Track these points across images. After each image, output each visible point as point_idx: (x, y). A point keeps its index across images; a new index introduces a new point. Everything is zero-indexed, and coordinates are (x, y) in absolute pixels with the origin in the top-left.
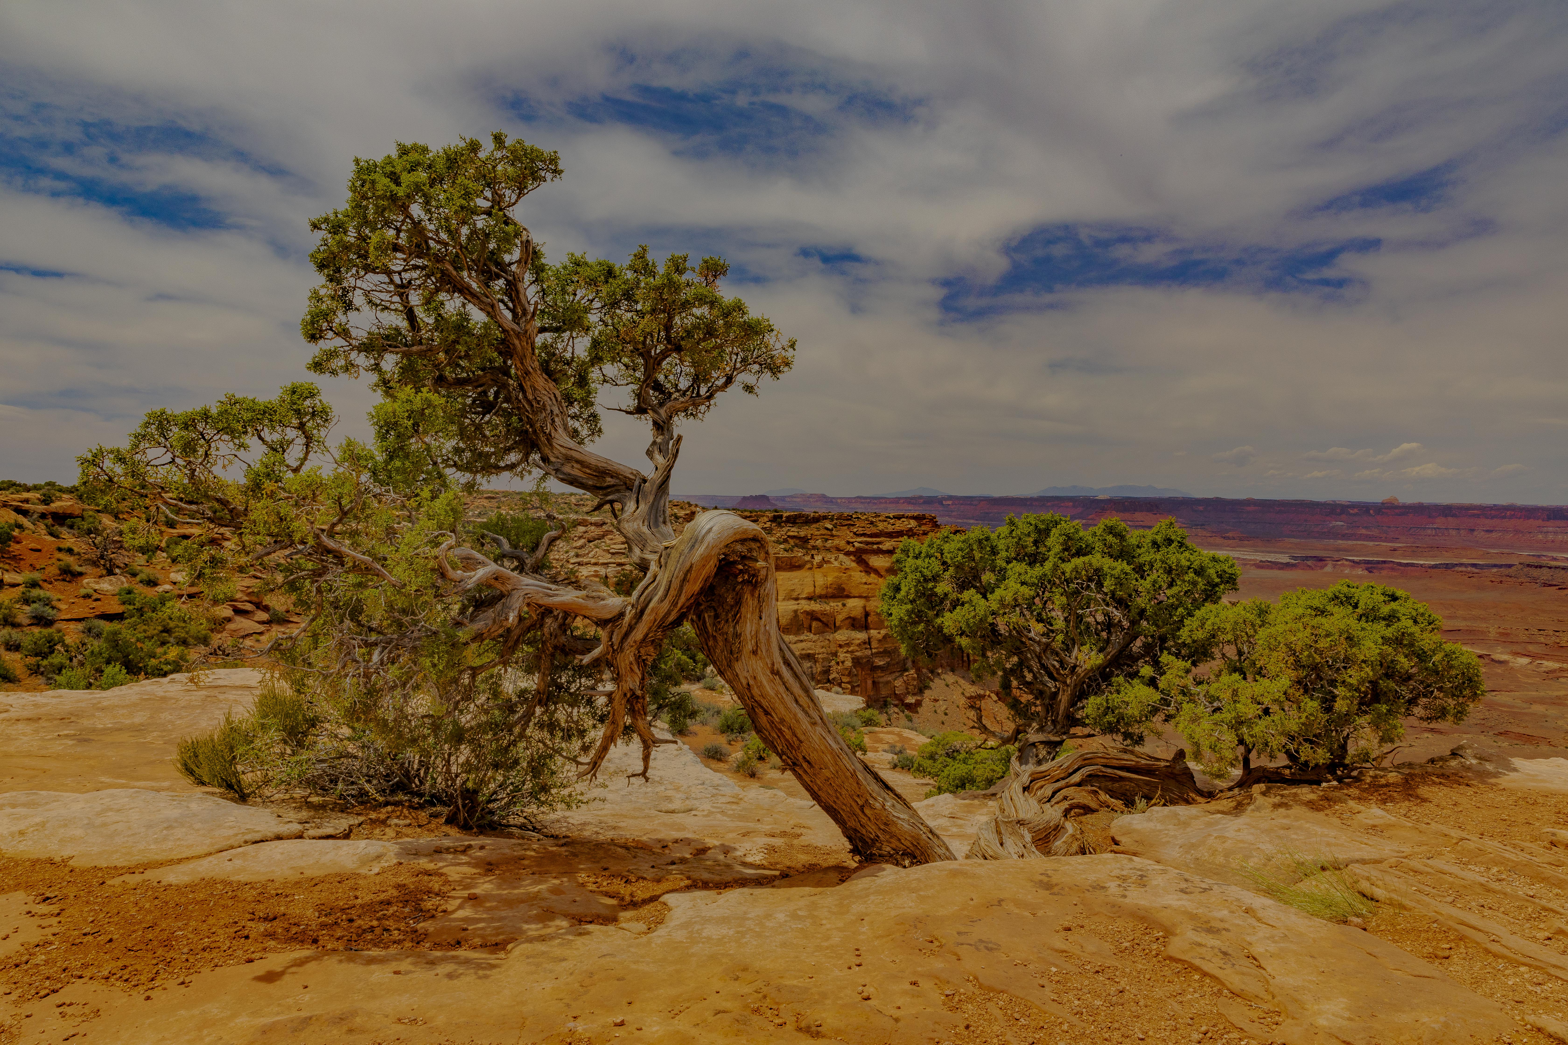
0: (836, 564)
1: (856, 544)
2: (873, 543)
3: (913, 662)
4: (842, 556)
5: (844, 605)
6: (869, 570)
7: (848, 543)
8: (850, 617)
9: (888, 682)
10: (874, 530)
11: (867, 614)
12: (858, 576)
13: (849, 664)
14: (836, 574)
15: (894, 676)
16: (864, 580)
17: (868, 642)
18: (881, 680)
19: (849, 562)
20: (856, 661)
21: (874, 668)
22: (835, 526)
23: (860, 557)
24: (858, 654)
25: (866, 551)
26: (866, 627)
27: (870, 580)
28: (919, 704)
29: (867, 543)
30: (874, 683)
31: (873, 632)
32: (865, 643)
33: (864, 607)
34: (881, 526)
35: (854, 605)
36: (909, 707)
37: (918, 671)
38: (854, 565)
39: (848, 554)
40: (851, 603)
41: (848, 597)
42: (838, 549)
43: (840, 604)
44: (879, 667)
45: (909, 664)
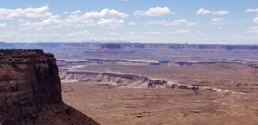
0: (5, 68)
1: (13, 61)
2: (19, 60)
3: (35, 102)
4: (7, 65)
5: (8, 83)
6: (18, 70)
7: (10, 60)
8: (11, 87)
9: (26, 110)
10: (20, 55)
11: (17, 86)
12: (14, 72)
13: (11, 104)
14: (6, 72)
15: (28, 108)
16: (16, 74)
17: (18, 96)
18: (23, 109)
19: (10, 67)
20: (14, 103)
21: (20, 105)
22: (5, 54)
23: (14, 65)
24: (14, 100)
25: (17, 63)
26: (17, 91)
27: (19, 73)
28: (37, 117)
29: (17, 60)
30: (20, 110)
31: (19, 92)
32: (17, 96)
33: (17, 83)
34: (22, 54)
35: (12, 82)
36: (34, 118)
37: (37, 105)
38: (12, 68)
39: (10, 64)
40: (11, 82)
41: (10, 80)
42: (6, 63)
43: (7, 83)
44: (22, 105)
45: (34, 102)
